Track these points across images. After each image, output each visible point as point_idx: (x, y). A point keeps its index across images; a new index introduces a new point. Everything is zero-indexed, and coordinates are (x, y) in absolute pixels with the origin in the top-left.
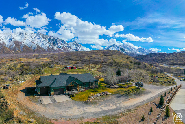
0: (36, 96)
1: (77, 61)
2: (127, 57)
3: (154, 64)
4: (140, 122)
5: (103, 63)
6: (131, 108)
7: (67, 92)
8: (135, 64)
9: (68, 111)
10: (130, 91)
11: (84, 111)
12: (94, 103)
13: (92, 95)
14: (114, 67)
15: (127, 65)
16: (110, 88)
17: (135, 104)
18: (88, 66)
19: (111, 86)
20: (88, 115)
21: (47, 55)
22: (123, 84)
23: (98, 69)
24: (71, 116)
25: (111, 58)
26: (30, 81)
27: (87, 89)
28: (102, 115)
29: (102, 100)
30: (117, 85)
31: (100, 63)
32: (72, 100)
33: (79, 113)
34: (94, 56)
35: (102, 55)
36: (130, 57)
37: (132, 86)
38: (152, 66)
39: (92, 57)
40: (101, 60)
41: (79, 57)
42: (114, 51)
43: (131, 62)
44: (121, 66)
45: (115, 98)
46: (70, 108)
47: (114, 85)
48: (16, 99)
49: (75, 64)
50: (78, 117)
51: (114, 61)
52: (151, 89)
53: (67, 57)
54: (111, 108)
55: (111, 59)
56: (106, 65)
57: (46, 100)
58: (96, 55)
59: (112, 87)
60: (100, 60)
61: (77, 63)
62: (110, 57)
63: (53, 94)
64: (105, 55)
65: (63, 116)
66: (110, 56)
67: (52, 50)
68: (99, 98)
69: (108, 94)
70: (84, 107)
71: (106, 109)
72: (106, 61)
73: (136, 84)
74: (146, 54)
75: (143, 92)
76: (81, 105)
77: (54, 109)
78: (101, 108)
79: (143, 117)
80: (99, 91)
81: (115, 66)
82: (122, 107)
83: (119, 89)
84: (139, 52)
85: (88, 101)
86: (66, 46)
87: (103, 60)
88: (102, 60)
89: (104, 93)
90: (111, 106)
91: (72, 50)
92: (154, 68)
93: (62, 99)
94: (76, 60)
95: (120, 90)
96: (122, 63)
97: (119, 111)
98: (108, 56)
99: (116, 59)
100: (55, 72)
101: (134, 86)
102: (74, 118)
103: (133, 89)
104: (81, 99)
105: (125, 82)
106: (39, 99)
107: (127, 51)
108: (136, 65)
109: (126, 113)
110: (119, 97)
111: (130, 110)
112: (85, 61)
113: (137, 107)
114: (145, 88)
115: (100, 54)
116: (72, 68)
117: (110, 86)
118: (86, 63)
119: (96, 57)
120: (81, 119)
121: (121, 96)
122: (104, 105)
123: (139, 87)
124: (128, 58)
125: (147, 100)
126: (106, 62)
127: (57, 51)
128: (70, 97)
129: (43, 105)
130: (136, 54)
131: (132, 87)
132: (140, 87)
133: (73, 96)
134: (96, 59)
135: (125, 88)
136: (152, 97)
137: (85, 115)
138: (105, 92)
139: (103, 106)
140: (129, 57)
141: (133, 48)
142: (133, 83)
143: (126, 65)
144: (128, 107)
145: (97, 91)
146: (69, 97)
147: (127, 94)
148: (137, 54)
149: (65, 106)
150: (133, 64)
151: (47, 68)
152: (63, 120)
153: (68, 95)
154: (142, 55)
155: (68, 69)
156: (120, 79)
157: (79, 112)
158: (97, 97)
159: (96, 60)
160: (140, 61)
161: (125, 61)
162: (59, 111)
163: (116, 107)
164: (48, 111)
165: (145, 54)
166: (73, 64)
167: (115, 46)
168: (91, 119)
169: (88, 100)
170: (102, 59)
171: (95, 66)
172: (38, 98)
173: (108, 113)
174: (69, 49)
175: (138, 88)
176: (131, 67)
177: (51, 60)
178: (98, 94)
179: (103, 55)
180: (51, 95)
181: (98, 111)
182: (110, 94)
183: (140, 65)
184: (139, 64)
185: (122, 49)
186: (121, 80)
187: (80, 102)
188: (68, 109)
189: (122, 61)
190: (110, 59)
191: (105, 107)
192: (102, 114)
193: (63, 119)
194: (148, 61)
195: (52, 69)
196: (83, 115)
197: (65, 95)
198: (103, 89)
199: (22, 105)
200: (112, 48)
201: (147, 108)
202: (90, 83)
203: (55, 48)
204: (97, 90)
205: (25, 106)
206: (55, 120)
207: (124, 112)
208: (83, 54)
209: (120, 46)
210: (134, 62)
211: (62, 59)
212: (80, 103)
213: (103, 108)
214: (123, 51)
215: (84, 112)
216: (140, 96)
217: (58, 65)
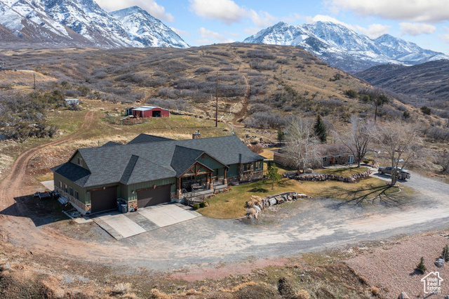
0: (79, 221)
1: (161, 89)
2: (331, 73)
3: (440, 106)
4: (411, 274)
5: (250, 94)
6: (379, 238)
7: (181, 196)
8: (365, 100)
9: (205, 245)
10: (366, 192)
11: (249, 242)
12: (268, 223)
13: (255, 200)
14: (290, 110)
15: (338, 105)
16: (298, 179)
17: (388, 231)
18: (200, 105)
19: (301, 173)
20: (263, 251)
21: (26, 56)
22: (340, 171)
23: (237, 115)
24: (222, 258)
25: (275, 78)
26: (17, 171)
27: (233, 185)
28: (301, 251)
29: (287, 216)
30: (321, 170)
31: (243, 95)
32: (204, 215)
33: (238, 249)
34: (217, 69)
35: (245, 66)
36: (345, 75)
37: (369, 177)
38: (432, 116)
39: (209, 75)
40: (243, 83)
41: (165, 74)
42: (285, 49)
43: (350, 94)
44: (314, 107)
45: (321, 210)
46: (207, 238)
47: (310, 172)
48: (10, 245)
49: (156, 96)
50: (240, 256)
51: (287, 89)
52: (436, 191)
53: (117, 72)
54: (319, 234)
55: (277, 82)
56: (262, 102)
57: (121, 225)
58: (224, 67)
59: (303, 176)
60: (242, 86)
61: (163, 95)
62: (270, 73)
63: (135, 205)
64: (255, 68)
65: (201, 260)
66: (269, 69)
67: (45, 34)
68: (274, 210)
69: (299, 197)
70: (244, 233)
71: (305, 237)
72: (261, 89)
73: (382, 173)
74: (405, 62)
75: (411, 198)
76: (233, 228)
77: (162, 246)
78: (290, 235)
79: (422, 263)
80: (269, 189)
81: (294, 106)
82: (349, 233)
83: (329, 184)
84: (376, 52)
85: (249, 218)
86: (103, 25)
87: (250, 83)
88: (248, 86)
89: (285, 196)
90: (318, 230)
91: (127, 41)
92: (439, 124)
93: (169, 215)
94: (154, 85)
95: (335, 188)
96: (318, 98)
97: (345, 242)
98: (264, 69)
99: (293, 83)
100: (94, 131)
101: (377, 177)
102: (232, 261)
103: (374, 188)
104: (228, 213)
105: (343, 164)
106: (96, 228)
107: (334, 49)
108: (368, 106)
109: (366, 248)
110: (337, 207)
111: (376, 244)
112: (188, 88)
113: (398, 239)
114: (414, 187)
115: (237, 63)
116: (156, 113)
117: (297, 174)
118: (192, 95)
119: (226, 74)
120: (250, 262)
121: (339, 205)
122: (296, 228)
123: (394, 181)
124: (337, 77)
125: (428, 223)
126: (264, 93)
127: (66, 39)
128: (194, 209)
129: (121, 241)
130: (361, 61)
131: (368, 182)
132: (398, 184)
133: (202, 205)
134: (224, 79)
135: (347, 181)
136: (444, 219)
137: (256, 253)
138: (288, 194)
139: (295, 231)
140: (341, 73)
141: (354, 37)
142: (372, 169)
143: (331, 105)
144: (367, 234)
145: (265, 191)
146: (190, 209)
147: (358, 201)
148: (368, 62)
149: (190, 233)
150: (356, 101)
151: (57, 114)
152: (205, 269)
153: (185, 203)
154: (388, 66)
155: (141, 116)
156: (326, 154)
157: (237, 245)
158: (270, 208)
159: (226, 85)
160: (384, 91)
161: (325, 91)
162: (178, 249)
163: (331, 232)
164: (146, 255)
165: (401, 59)
166: (146, 97)
167: (286, 29)
168: (275, 260)
169: (248, 214)
170: (246, 81)
171: (228, 106)
172: (91, 224)
173: (314, 248)
174: (116, 36)
175: (389, 186)
176: (353, 112)
177: (54, 79)
178: (269, 198)
179: (248, 66)
180: (130, 209)
181: (286, 241)
182: (302, 197)
183: (385, 105)
184: (382, 100)
185: (311, 41)
186: (329, 155)
187: (228, 221)
188: (204, 242)
189: (316, 88)
190: (272, 83)
191: (300, 232)
192: (299, 249)
193: (205, 266)
194: (413, 96)
195: (77, 116)
196: (251, 253)
197: (173, 205)
198: (280, 184)
199: (48, 258)
200: (275, 38)
201: (431, 244)
202: (242, 168)
203: (55, 24)
204: (263, 187)
205: (63, 257)
206: (180, 271)
207: (360, 246)
208: (179, 60)
209: (306, 28)
210: (362, 93)
211: (101, 78)
212: (230, 223)
213: (296, 234)
214: (318, 50)
215: (249, 245)
216: (402, 210)
217: (90, 98)
